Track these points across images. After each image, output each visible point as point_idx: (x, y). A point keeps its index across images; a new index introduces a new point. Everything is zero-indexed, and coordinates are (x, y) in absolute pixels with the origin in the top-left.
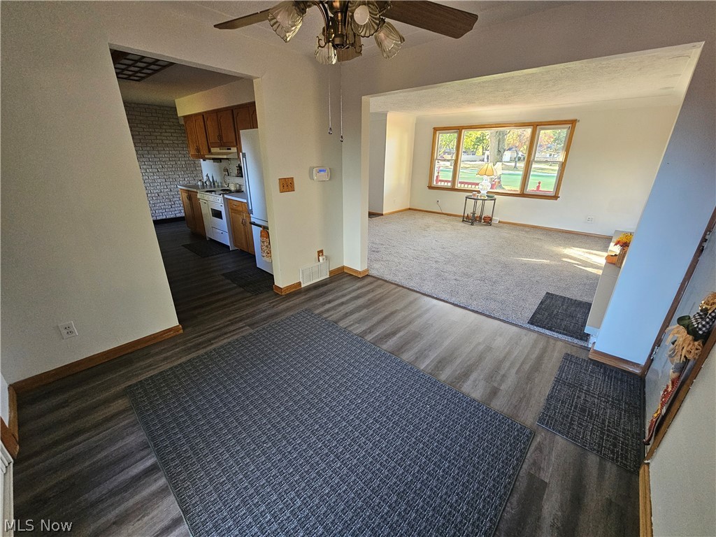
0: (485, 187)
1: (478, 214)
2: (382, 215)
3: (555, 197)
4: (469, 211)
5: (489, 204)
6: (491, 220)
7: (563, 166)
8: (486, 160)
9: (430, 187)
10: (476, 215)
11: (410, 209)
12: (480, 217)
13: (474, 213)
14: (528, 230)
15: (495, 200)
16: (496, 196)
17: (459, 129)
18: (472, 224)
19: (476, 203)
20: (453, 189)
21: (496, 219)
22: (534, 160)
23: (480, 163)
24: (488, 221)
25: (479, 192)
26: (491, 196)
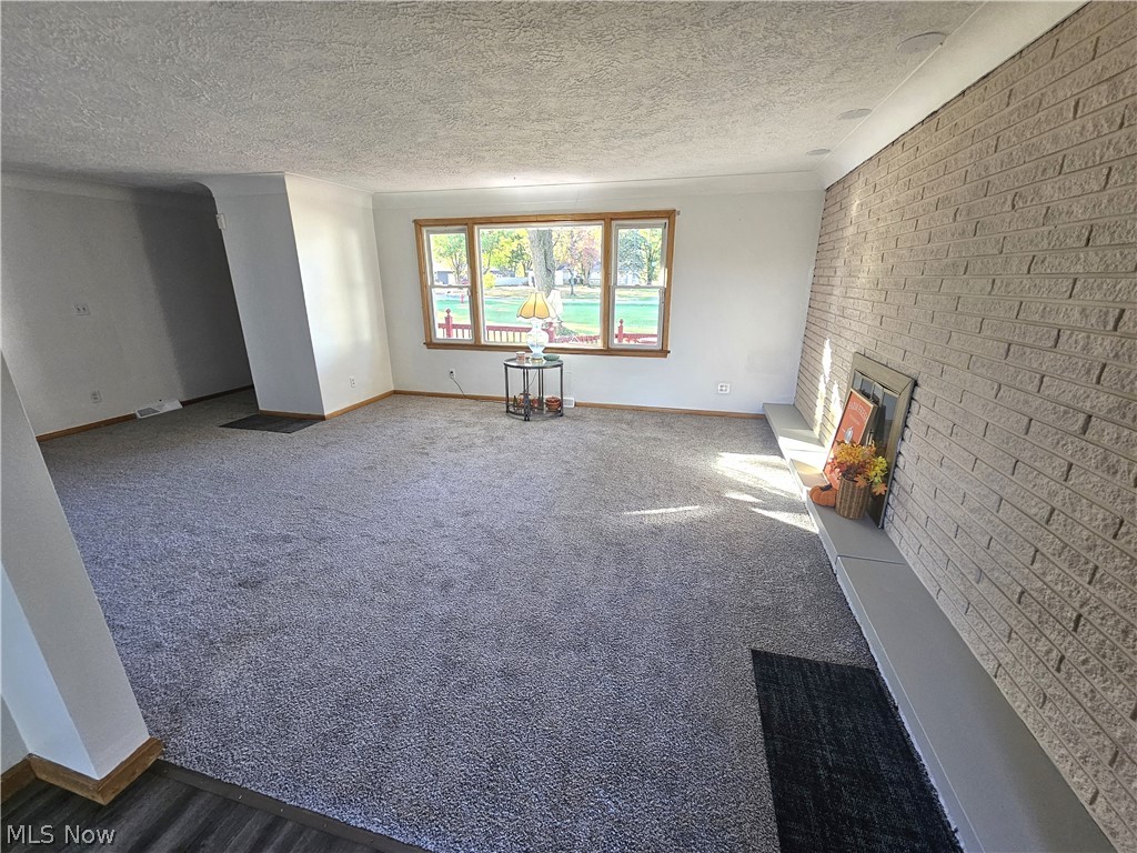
0: (537, 339)
1: (534, 394)
2: (322, 418)
3: (663, 352)
4: (516, 391)
5: (552, 374)
6: (561, 405)
7: (666, 294)
8: (531, 283)
9: (431, 344)
10: (530, 397)
11: (395, 392)
12: (540, 400)
13: (526, 394)
14: (629, 417)
15: (561, 366)
16: (562, 357)
17: (468, 225)
18: (527, 419)
19: (525, 375)
20: (476, 346)
21: (570, 399)
22: (616, 284)
23: (524, 288)
24: (556, 409)
25: (527, 349)
26: (553, 356)
